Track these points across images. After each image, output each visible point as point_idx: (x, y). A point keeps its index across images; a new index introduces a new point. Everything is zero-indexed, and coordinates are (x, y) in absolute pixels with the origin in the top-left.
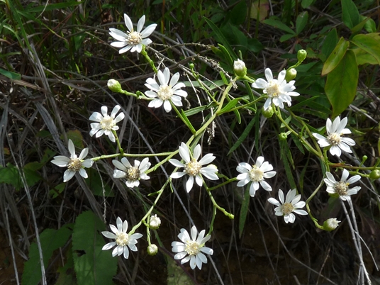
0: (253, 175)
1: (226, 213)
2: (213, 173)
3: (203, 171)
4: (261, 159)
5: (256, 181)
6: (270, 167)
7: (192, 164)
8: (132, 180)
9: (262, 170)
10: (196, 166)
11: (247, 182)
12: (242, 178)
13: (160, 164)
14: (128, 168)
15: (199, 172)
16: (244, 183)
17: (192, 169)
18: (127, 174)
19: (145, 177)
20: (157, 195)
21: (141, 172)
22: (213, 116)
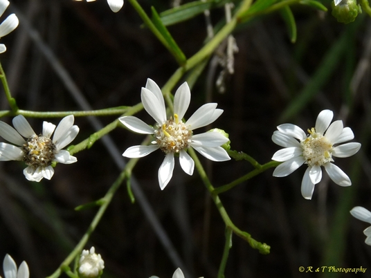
0: (309, 151)
1: (254, 243)
2: (217, 145)
3: (197, 142)
4: (326, 115)
5: (316, 164)
6: (349, 133)
7: (172, 127)
8: (37, 166)
9: (329, 139)
10: (180, 131)
11: (295, 166)
12: (285, 158)
13: (102, 133)
14: (27, 140)
15: (186, 145)
16: (288, 168)
17: (171, 138)
18: (27, 152)
19: (68, 158)
20: (97, 208)
21: (59, 147)
22: (231, 23)
